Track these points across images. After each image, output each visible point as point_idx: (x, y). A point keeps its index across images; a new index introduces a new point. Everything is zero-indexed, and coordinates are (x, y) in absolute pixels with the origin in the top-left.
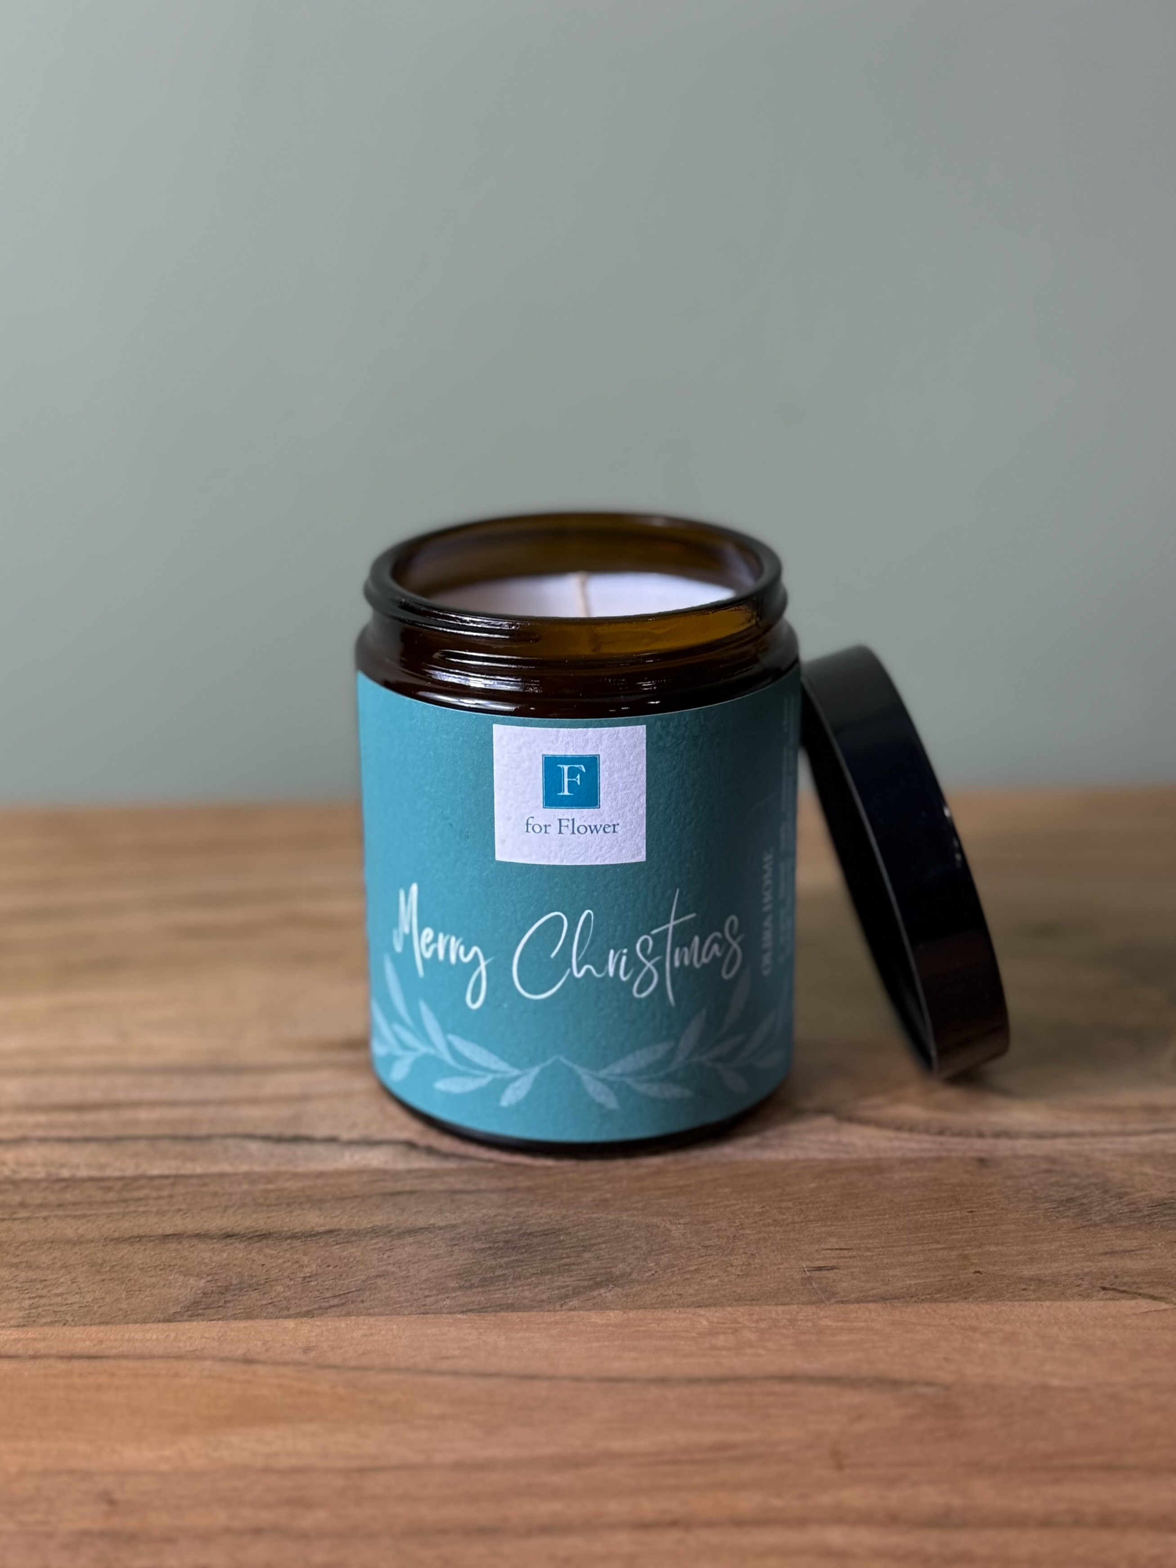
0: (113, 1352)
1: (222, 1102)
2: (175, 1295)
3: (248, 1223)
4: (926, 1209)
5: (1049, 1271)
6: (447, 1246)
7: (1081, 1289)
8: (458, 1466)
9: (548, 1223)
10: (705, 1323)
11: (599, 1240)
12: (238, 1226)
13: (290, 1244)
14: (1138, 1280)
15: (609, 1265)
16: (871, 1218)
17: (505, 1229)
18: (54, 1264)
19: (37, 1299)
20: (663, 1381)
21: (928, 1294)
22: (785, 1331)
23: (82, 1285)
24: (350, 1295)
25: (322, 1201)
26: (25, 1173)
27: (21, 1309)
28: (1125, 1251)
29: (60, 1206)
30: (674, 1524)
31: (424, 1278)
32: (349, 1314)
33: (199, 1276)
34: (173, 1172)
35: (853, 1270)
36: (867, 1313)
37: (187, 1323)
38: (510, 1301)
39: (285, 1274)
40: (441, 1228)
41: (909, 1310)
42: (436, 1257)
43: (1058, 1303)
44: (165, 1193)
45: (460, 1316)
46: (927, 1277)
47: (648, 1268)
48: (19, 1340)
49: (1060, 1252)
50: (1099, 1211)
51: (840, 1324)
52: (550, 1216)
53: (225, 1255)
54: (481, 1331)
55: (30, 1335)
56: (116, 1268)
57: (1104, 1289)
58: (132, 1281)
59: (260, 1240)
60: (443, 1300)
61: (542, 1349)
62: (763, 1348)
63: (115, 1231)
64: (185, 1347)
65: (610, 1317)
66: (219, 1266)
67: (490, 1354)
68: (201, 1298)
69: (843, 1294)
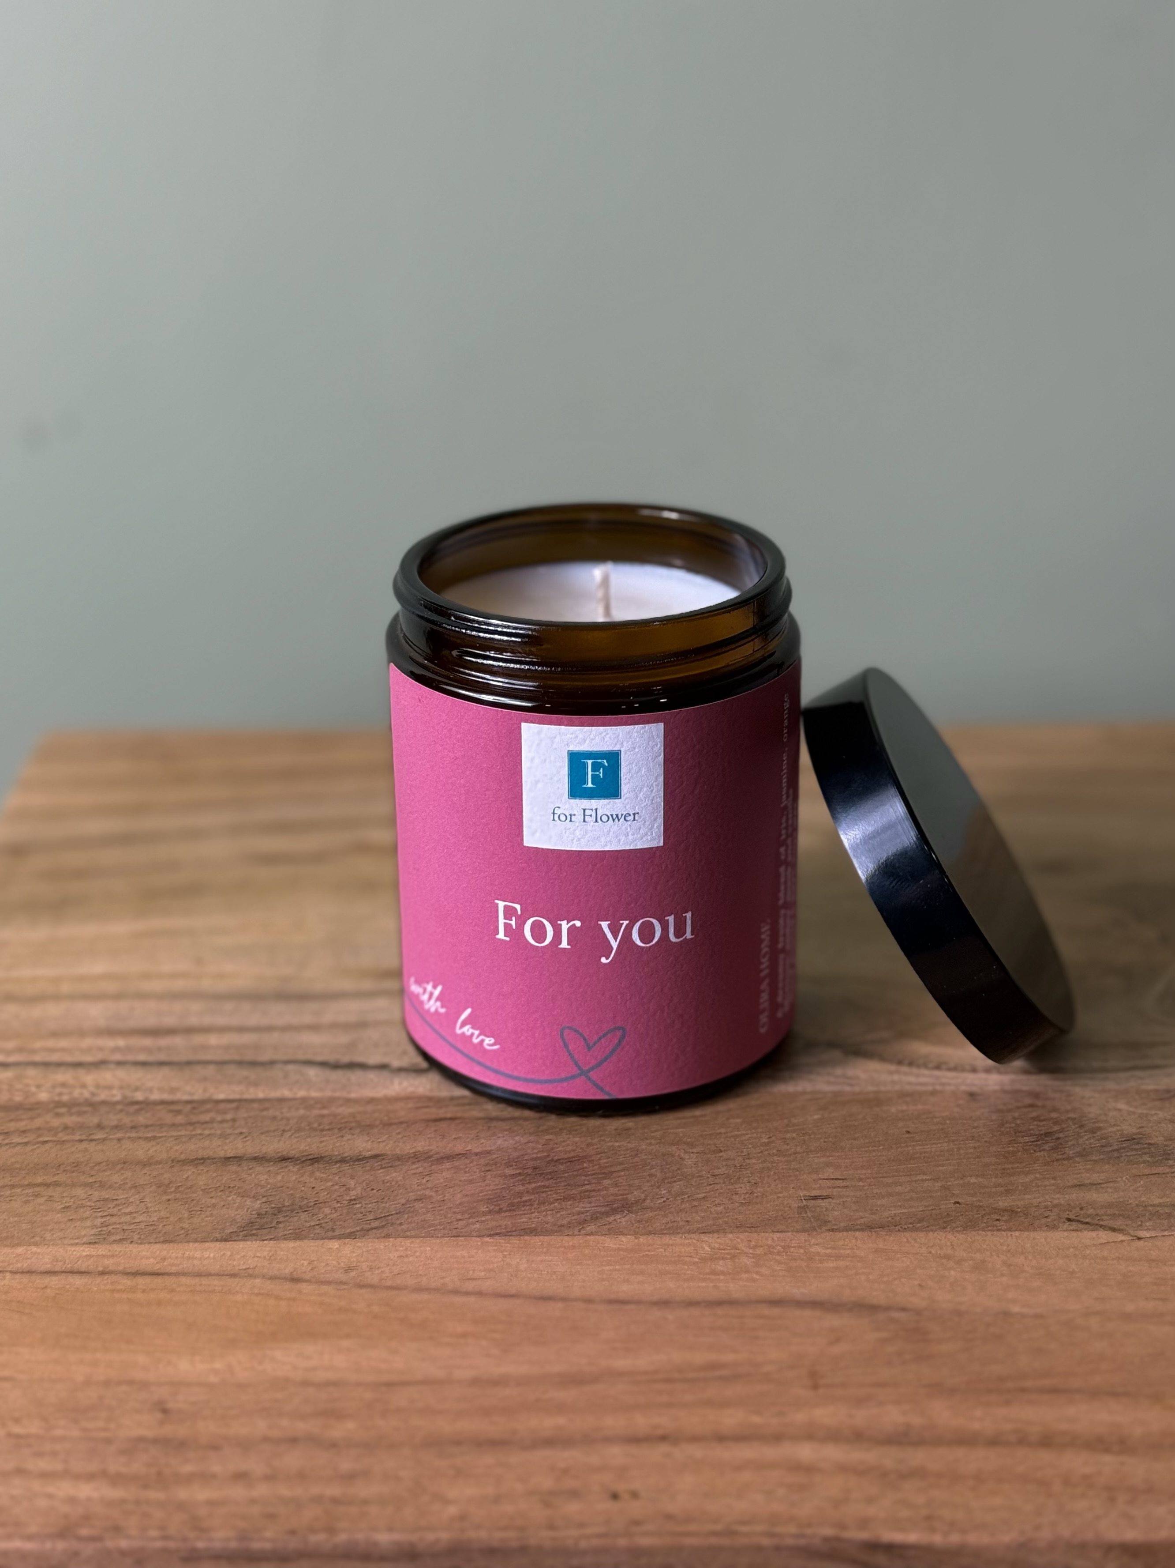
0: (174, 1269)
1: (286, 1029)
2: (233, 1215)
3: (302, 1147)
4: (917, 1141)
5: (1022, 1203)
6: (481, 1171)
7: (1048, 1220)
8: (475, 1382)
9: (574, 1150)
10: (707, 1248)
11: (619, 1168)
12: (293, 1150)
13: (339, 1167)
14: (1101, 1212)
15: (625, 1192)
16: (867, 1149)
17: (534, 1156)
18: (125, 1184)
19: (108, 1218)
20: (664, 1303)
21: (911, 1223)
22: (778, 1258)
23: (150, 1205)
24: (390, 1218)
25: (371, 1126)
26: (103, 1096)
27: (93, 1227)
28: (1092, 1184)
29: (133, 1127)
30: (663, 1438)
31: (457, 1203)
32: (388, 1236)
33: (255, 1198)
34: (237, 1096)
35: (844, 1200)
36: (854, 1241)
37: (242, 1243)
38: (533, 1225)
39: (333, 1197)
40: (476, 1154)
41: (892, 1238)
42: (471, 1182)
43: (1026, 1233)
44: (229, 1117)
45: (487, 1239)
46: (911, 1207)
47: (661, 1194)
48: (91, 1256)
49: (1033, 1185)
50: (1074, 1145)
51: (828, 1251)
52: (576, 1143)
53: (279, 1178)
54: (506, 1253)
55: (100, 1252)
56: (181, 1189)
57: (1069, 1220)
58: (195, 1202)
59: (312, 1164)
60: (474, 1224)
61: (559, 1272)
62: (757, 1273)
63: (181, 1153)
64: (239, 1265)
65: (623, 1241)
66: (273, 1189)
67: (512, 1276)
68: (256, 1218)
69: (834, 1223)
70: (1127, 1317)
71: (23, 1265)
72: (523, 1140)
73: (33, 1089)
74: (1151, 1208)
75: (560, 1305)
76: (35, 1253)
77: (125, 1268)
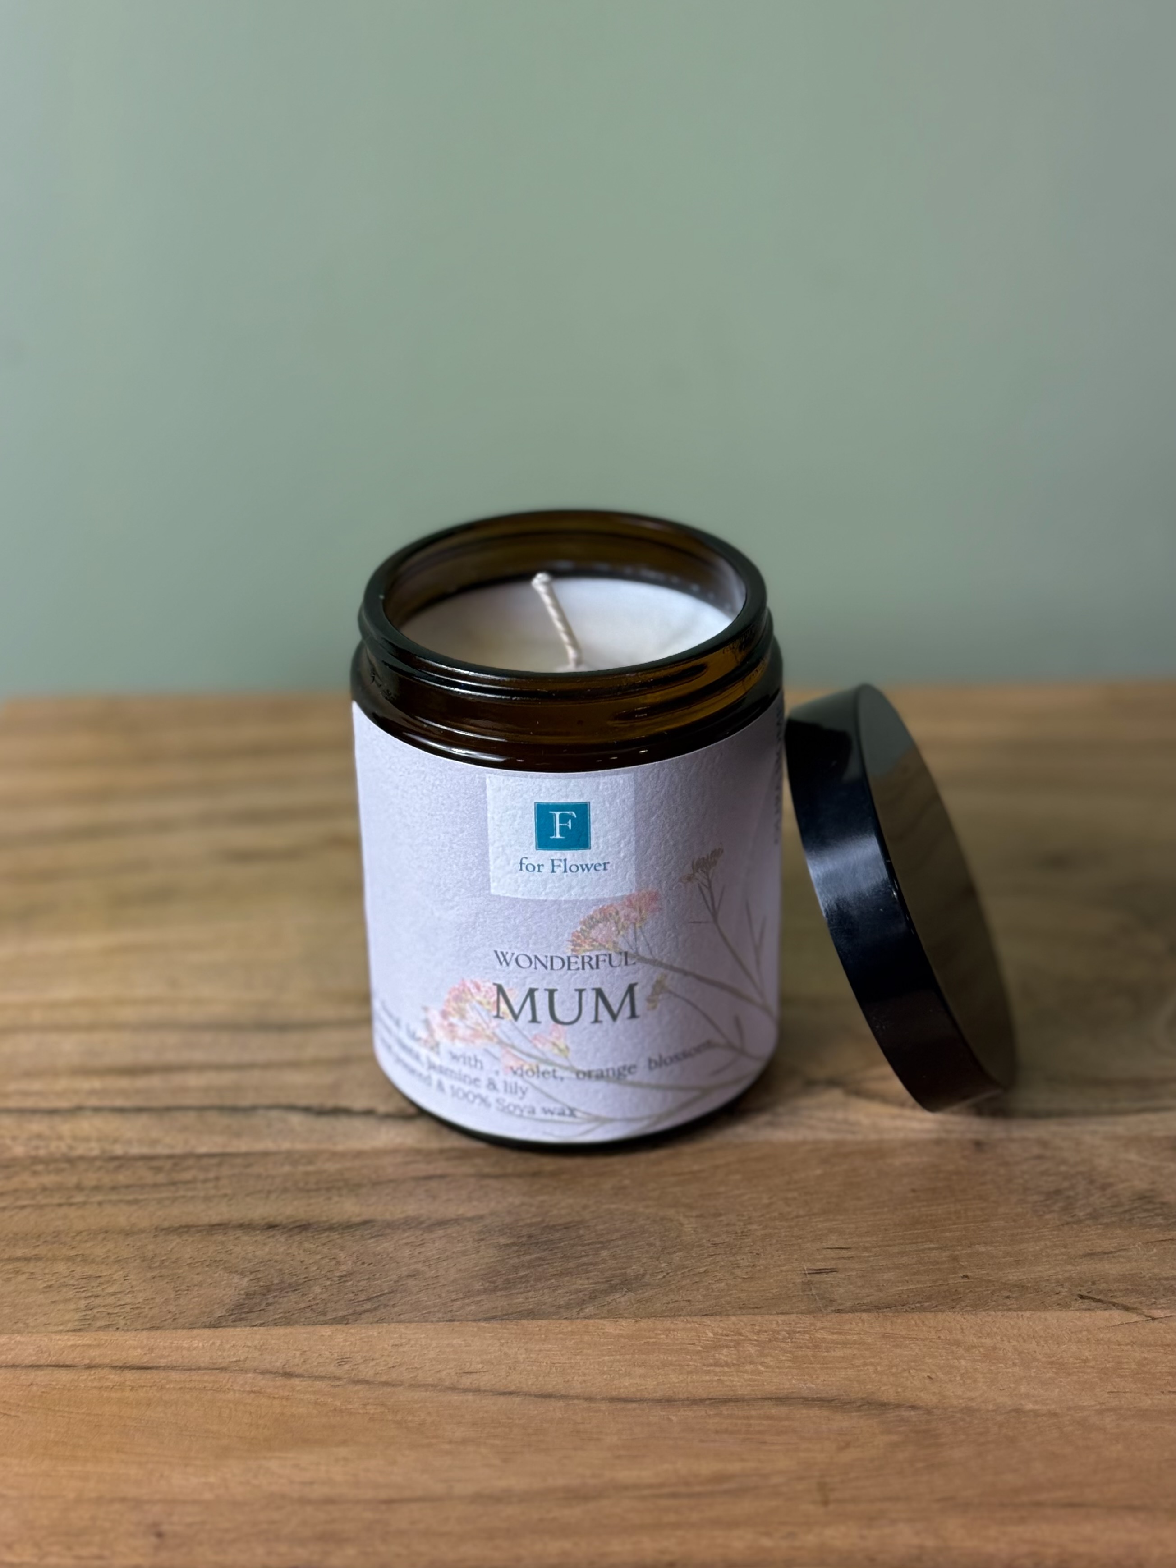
0: (163, 1362)
1: (267, 1066)
2: (221, 1295)
3: (289, 1211)
4: (922, 1201)
5: (1032, 1276)
6: (474, 1241)
7: (1060, 1297)
8: (478, 1498)
9: (569, 1214)
10: (711, 1335)
11: (616, 1235)
12: (280, 1215)
13: (328, 1236)
14: (1115, 1286)
15: (624, 1266)
16: (871, 1211)
17: (529, 1221)
18: (108, 1257)
19: (93, 1299)
20: (668, 1401)
21: (918, 1302)
22: (783, 1345)
23: (134, 1283)
24: (382, 1298)
25: (359, 1186)
26: (80, 1150)
27: (77, 1310)
28: (1103, 1253)
29: (114, 1188)
31: (452, 1279)
32: (381, 1321)
33: (243, 1274)
34: (220, 1150)
35: (850, 1273)
36: (860, 1324)
37: (232, 1329)
38: (531, 1307)
39: (323, 1273)
40: (469, 1219)
41: (899, 1321)
42: (464, 1253)
43: (1039, 1313)
44: (211, 1175)
45: (483, 1324)
46: (918, 1282)
47: (660, 1268)
48: (74, 1347)
49: (1043, 1254)
50: (1084, 1205)
51: (835, 1337)
52: (571, 1205)
53: (267, 1249)
54: (503, 1341)
55: (86, 1341)
56: (167, 1264)
57: (1081, 1297)
58: (181, 1279)
59: (300, 1233)
60: (468, 1305)
61: (559, 1363)
62: (762, 1364)
63: (165, 1220)
64: (229, 1356)
65: (622, 1326)
66: (261, 1262)
67: (510, 1368)
68: (244, 1299)
69: (839, 1301)
70: (1143, 1414)
71: (7, 1358)
72: (517, 1201)
73: (8, 1142)
74: (1165, 1282)
75: (561, 1403)
76: (20, 1343)
77: (112, 1360)
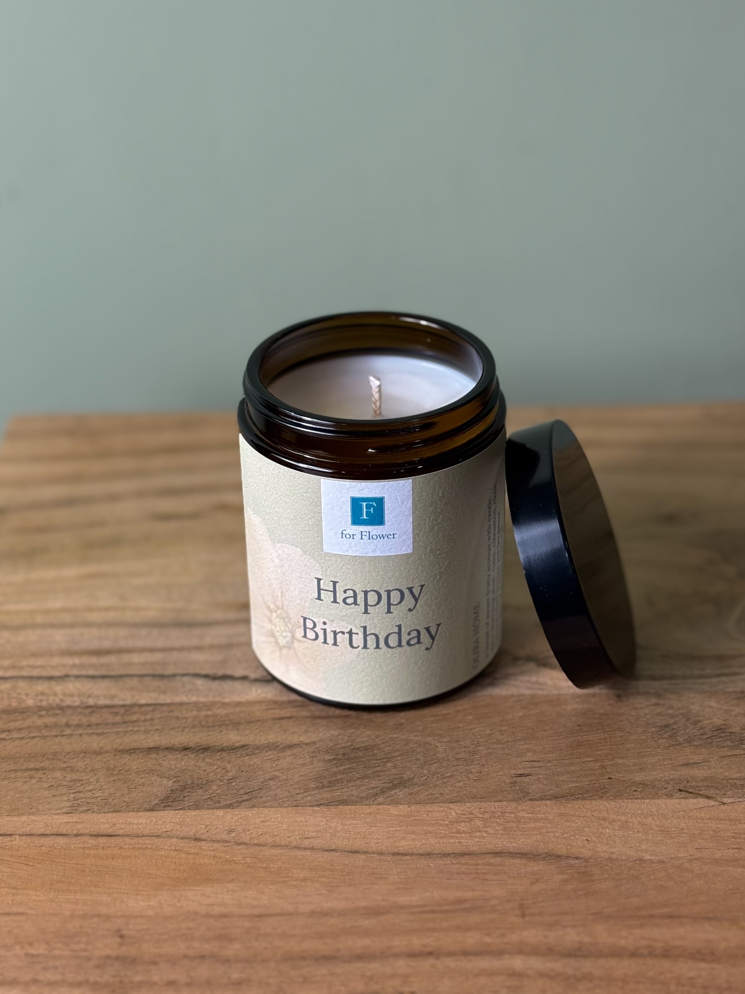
0: (121, 832)
1: (181, 649)
2: (155, 791)
3: (197, 739)
4: (584, 732)
5: (651, 778)
6: (310, 757)
7: (667, 790)
8: (312, 914)
9: (368, 741)
10: (454, 814)
11: (397, 754)
12: (191, 741)
13: (221, 755)
14: (700, 784)
15: (401, 772)
16: (552, 738)
17: (343, 745)
18: (86, 768)
19: (78, 794)
20: (428, 855)
21: (581, 794)
22: (498, 820)
23: (103, 784)
24: (254, 792)
25: (239, 723)
26: (68, 702)
27: (68, 800)
28: (694, 763)
29: (89, 726)
30: (430, 954)
31: (297, 781)
32: (253, 806)
33: (168, 778)
34: (153, 702)
35: (539, 776)
36: (545, 808)
37: (162, 812)
38: (344, 798)
39: (217, 777)
40: (307, 744)
41: (569, 806)
42: (303, 765)
43: (654, 801)
44: (149, 717)
45: (316, 808)
46: (581, 782)
47: (424, 774)
48: (67, 823)
49: (658, 764)
50: (683, 734)
51: (530, 815)
52: (369, 735)
53: (183, 763)
54: (328, 819)
55: (74, 819)
56: (122, 772)
57: (680, 790)
58: (131, 782)
59: (203, 753)
60: (307, 797)
61: (362, 832)
62: (486, 832)
63: (120, 745)
64: (161, 829)
65: (401, 809)
66: (180, 771)
67: (332, 835)
68: (170, 794)
69: (532, 794)
70: (716, 861)
71: (26, 830)
72: (336, 733)
73: (24, 697)
74: (731, 781)
75: (363, 856)
76: (34, 820)
77: (90, 831)
